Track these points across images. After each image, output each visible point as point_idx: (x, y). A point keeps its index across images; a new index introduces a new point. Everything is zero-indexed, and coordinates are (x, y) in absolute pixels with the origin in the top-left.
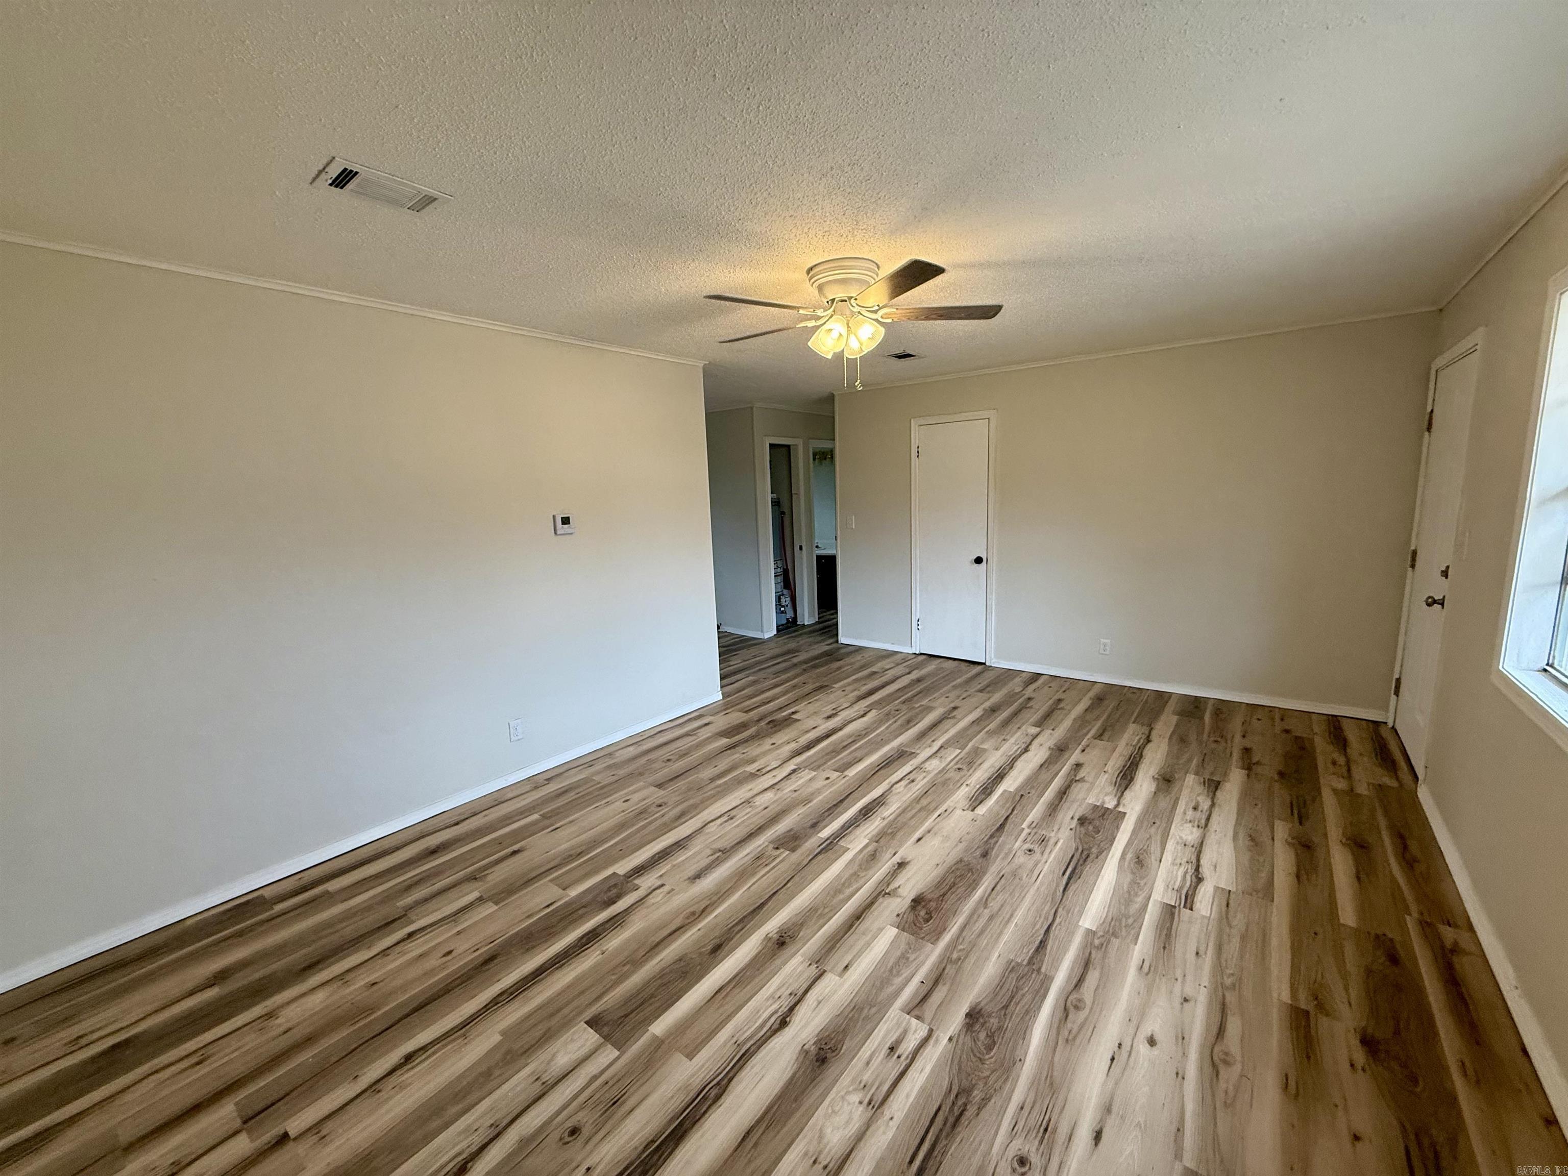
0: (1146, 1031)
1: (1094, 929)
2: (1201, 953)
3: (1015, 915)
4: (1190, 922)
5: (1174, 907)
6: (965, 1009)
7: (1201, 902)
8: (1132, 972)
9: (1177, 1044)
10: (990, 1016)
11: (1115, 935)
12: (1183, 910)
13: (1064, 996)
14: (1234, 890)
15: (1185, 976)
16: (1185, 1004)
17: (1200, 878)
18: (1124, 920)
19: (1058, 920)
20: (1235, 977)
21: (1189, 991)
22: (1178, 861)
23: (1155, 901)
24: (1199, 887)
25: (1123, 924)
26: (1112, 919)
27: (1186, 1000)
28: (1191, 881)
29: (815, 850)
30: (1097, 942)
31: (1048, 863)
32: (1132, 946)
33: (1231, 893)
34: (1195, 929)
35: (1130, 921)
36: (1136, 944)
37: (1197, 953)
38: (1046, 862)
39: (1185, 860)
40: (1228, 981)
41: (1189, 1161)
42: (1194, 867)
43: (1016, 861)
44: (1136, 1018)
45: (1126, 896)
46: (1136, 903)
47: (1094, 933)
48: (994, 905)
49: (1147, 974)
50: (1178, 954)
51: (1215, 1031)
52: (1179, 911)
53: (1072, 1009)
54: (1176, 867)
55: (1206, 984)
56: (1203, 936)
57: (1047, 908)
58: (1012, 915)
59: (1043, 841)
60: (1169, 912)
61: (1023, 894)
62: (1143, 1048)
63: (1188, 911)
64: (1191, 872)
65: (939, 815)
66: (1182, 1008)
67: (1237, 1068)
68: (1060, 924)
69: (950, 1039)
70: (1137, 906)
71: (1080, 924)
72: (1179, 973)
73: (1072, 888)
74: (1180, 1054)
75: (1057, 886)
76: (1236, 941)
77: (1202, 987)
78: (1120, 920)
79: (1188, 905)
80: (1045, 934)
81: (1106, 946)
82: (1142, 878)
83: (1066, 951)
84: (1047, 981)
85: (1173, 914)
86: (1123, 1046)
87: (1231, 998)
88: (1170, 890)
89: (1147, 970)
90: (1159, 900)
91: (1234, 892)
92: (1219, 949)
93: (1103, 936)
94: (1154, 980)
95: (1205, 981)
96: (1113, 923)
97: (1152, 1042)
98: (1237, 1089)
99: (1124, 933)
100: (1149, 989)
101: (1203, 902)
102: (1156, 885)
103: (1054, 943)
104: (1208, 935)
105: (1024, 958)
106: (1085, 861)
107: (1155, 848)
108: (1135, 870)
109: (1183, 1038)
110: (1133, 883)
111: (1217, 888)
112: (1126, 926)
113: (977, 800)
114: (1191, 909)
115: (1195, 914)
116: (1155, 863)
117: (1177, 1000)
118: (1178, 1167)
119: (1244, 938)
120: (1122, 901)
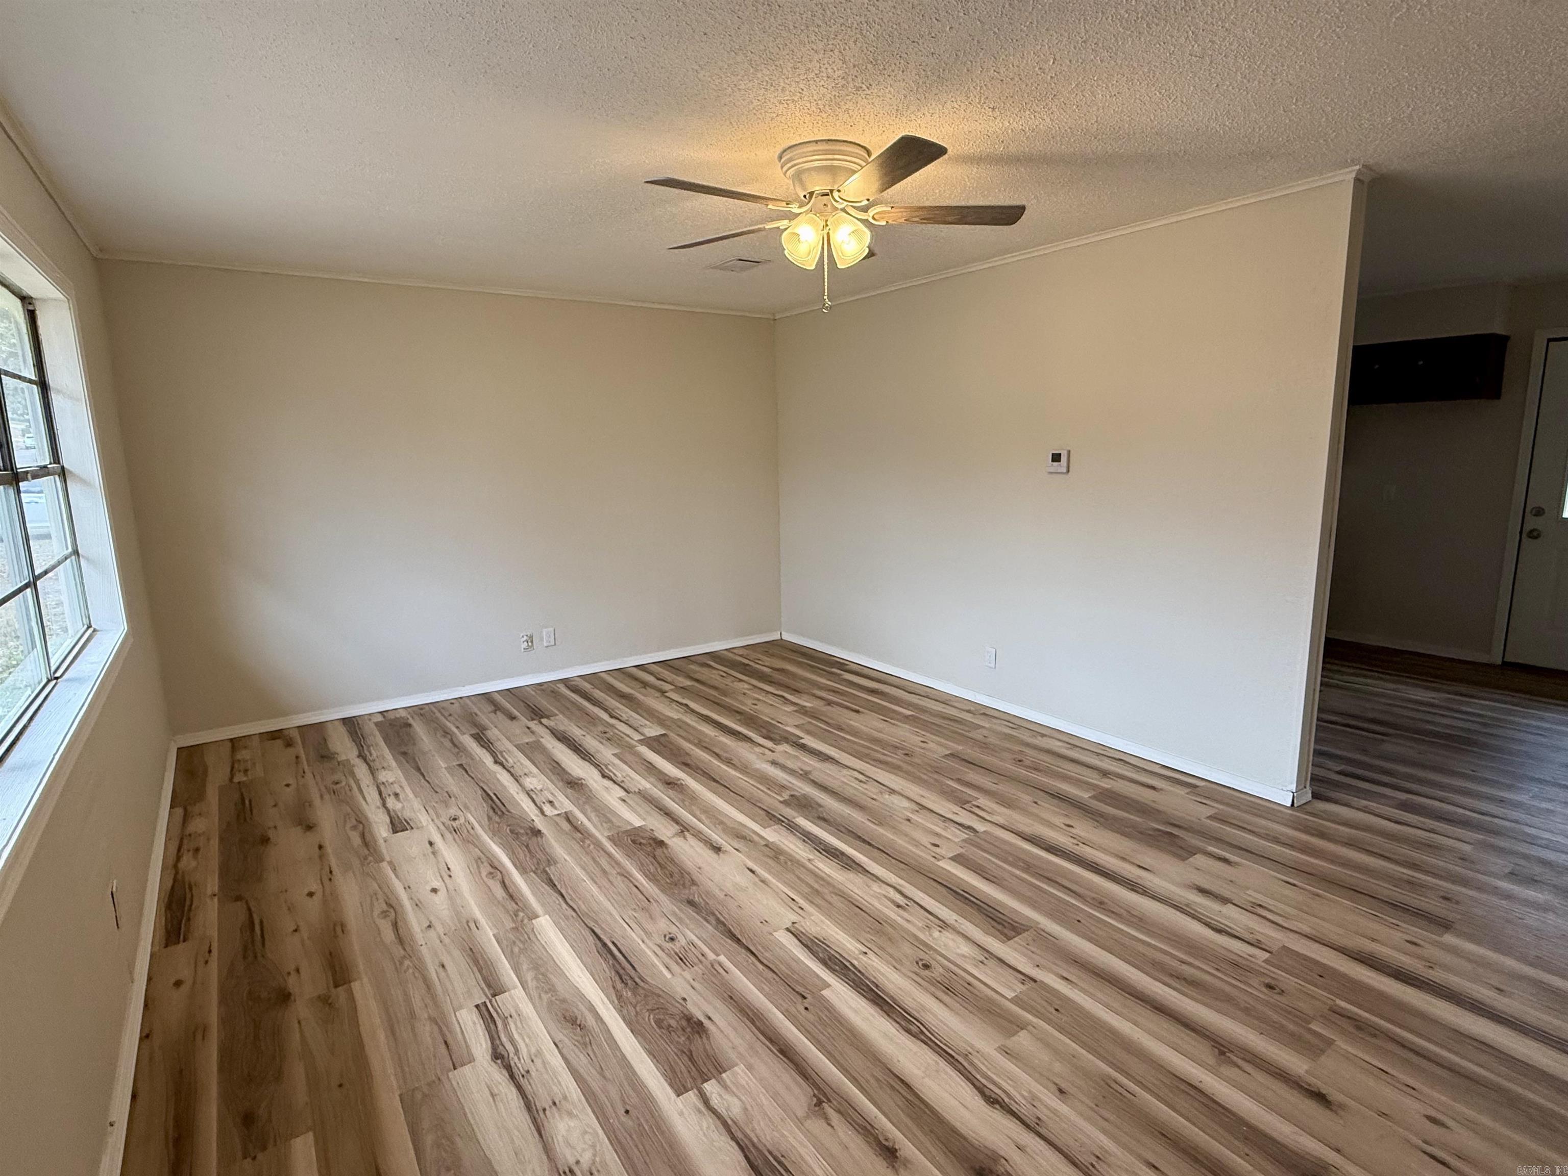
0: (442, 893)
1: (534, 921)
2: (441, 970)
3: (594, 885)
4: (469, 992)
5: (494, 995)
6: (544, 831)
7: (474, 1023)
8: (478, 915)
9: (418, 900)
10: (530, 839)
11: (516, 929)
12: (484, 999)
13: (504, 872)
14: (450, 1074)
15: (441, 942)
16: (428, 924)
17: (497, 1058)
18: (521, 946)
19: (564, 906)
20: (403, 971)
21: (432, 933)
22: (538, 1062)
23: (515, 987)
24: (489, 1043)
25: (517, 942)
26: (530, 939)
27: (429, 926)
28: (502, 1044)
29: (776, 812)
30: (521, 914)
31: (640, 942)
32: (496, 931)
33: (452, 1068)
34: (460, 987)
35: (516, 950)
36: (494, 935)
37: (443, 966)
38: (643, 942)
39: (533, 1074)
40: (407, 962)
41: (385, 865)
42: (515, 1070)
43: (663, 920)
44: (453, 895)
45: (542, 970)
46: (528, 970)
47: (530, 919)
48: (619, 881)
49: (468, 922)
50: (457, 953)
51: (400, 924)
52: (486, 995)
53: (492, 870)
54: (533, 1050)
55: (422, 948)
56: (450, 988)
57: (583, 907)
58: (596, 883)
59: (682, 960)
60: (495, 988)
61: (613, 901)
62: (437, 884)
63: (479, 1002)
64: (514, 1060)
65: (793, 900)
66: (428, 919)
67: (376, 913)
68: (559, 904)
69: (533, 820)
70: (525, 967)
71: (547, 916)
72: (447, 940)
73: (591, 939)
74: (414, 898)
75: (602, 929)
76: (417, 1003)
77: (423, 944)
78: (523, 943)
79: (483, 1009)
80: (559, 891)
81: (512, 918)
82: (550, 1003)
83: (534, 894)
84: (522, 870)
85: (489, 986)
86: (448, 878)
87: (398, 952)
88: (514, 1014)
89: (469, 925)
90: (513, 991)
91: (450, 1070)
92: (429, 986)
93: (522, 921)
94: (460, 922)
95: (424, 950)
96: (526, 937)
97: (434, 891)
98: (372, 905)
99: (511, 936)
100: (458, 914)
101: (472, 1025)
102: (530, 1005)
103: (545, 890)
104: (446, 991)
105: (551, 871)
106: (617, 972)
107: (581, 1061)
108: (564, 1006)
109: (417, 905)
110: (552, 990)
111: (471, 1060)
112: (514, 943)
113: (813, 945)
114: (477, 1006)
115: (472, 1006)
116: (559, 1036)
117: (436, 923)
118: (388, 859)
119: (412, 1015)
120: (540, 962)
